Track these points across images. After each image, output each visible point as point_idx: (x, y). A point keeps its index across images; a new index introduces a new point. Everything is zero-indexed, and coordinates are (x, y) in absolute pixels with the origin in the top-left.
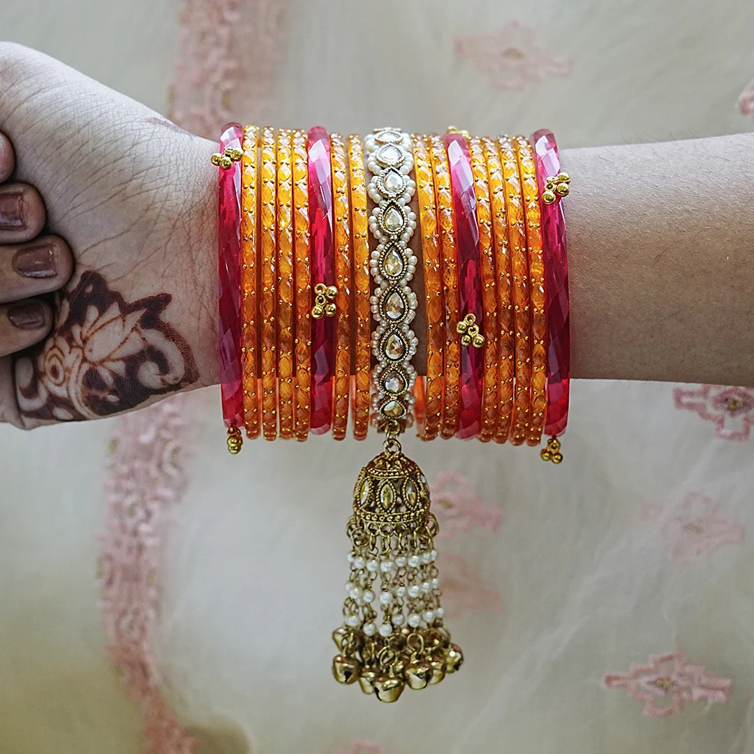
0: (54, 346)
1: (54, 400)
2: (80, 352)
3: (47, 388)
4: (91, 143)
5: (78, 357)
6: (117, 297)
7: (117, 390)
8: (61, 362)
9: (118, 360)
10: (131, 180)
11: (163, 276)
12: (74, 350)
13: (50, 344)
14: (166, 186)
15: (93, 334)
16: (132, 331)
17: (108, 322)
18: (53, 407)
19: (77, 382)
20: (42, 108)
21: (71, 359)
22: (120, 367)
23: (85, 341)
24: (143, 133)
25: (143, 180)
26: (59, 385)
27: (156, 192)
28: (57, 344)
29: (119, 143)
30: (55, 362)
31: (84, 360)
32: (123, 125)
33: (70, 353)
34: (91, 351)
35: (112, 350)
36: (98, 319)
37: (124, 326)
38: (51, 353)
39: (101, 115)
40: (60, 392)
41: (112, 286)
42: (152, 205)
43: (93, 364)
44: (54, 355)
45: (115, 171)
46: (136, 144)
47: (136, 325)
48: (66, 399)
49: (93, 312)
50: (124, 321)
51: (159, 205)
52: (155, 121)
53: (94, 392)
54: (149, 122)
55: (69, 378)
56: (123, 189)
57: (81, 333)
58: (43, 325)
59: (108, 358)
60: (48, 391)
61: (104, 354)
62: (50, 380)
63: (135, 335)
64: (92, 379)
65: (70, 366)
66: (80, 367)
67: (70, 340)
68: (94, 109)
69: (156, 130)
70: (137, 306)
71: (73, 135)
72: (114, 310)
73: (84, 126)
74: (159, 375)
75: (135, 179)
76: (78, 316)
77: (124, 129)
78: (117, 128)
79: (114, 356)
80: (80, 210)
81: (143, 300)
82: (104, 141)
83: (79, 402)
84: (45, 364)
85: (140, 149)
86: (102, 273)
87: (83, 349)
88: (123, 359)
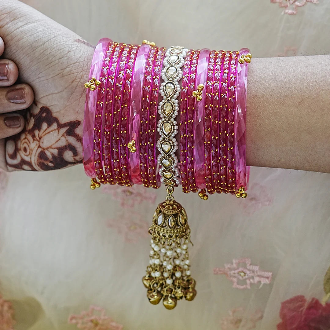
0: (26, 138)
1: (23, 162)
2: (38, 143)
3: (21, 156)
4: (49, 50)
5: (37, 145)
6: (56, 120)
7: (53, 161)
8: (29, 146)
9: (55, 148)
10: (66, 68)
11: (77, 113)
12: (35, 141)
13: (23, 136)
14: (82, 71)
15: (44, 135)
16: (62, 136)
17: (51, 131)
18: (23, 165)
19: (35, 156)
20: (28, 31)
21: (33, 145)
22: (55, 152)
23: (40, 138)
24: (73, 47)
25: (72, 68)
26: (27, 156)
27: (77, 74)
28: (27, 137)
29: (62, 50)
30: (25, 145)
31: (39, 146)
32: (64, 42)
33: (33, 142)
34: (42, 143)
35: (52, 144)
36: (47, 129)
37: (58, 134)
38: (24, 141)
39: (54, 37)
40: (27, 159)
41: (54, 115)
42: (75, 80)
43: (43, 149)
44: (25, 142)
45: (59, 63)
46: (69, 52)
47: (64, 134)
48: (29, 162)
49: (45, 126)
50: (59, 131)
51: (78, 80)
52: (79, 41)
53: (43, 161)
54: (76, 41)
55: (32, 153)
56: (62, 72)
57: (39, 134)
58: (20, 127)
59: (50, 147)
60: (21, 157)
61: (48, 145)
62: (23, 153)
63: (63, 138)
64: (42, 155)
65: (33, 148)
66: (37, 149)
67: (34, 136)
68: (52, 34)
69: (79, 45)
70: (65, 125)
71: (41, 45)
72: (55, 126)
73: (47, 42)
74: (73, 156)
75: (68, 68)
76: (38, 126)
77: (64, 44)
78: (61, 43)
79: (53, 147)
80: (42, 79)
81: (68, 123)
82: (55, 49)
83: (35, 164)
84: (21, 145)
85: (72, 54)
86: (50, 108)
87: (39, 141)
88: (57, 148)
